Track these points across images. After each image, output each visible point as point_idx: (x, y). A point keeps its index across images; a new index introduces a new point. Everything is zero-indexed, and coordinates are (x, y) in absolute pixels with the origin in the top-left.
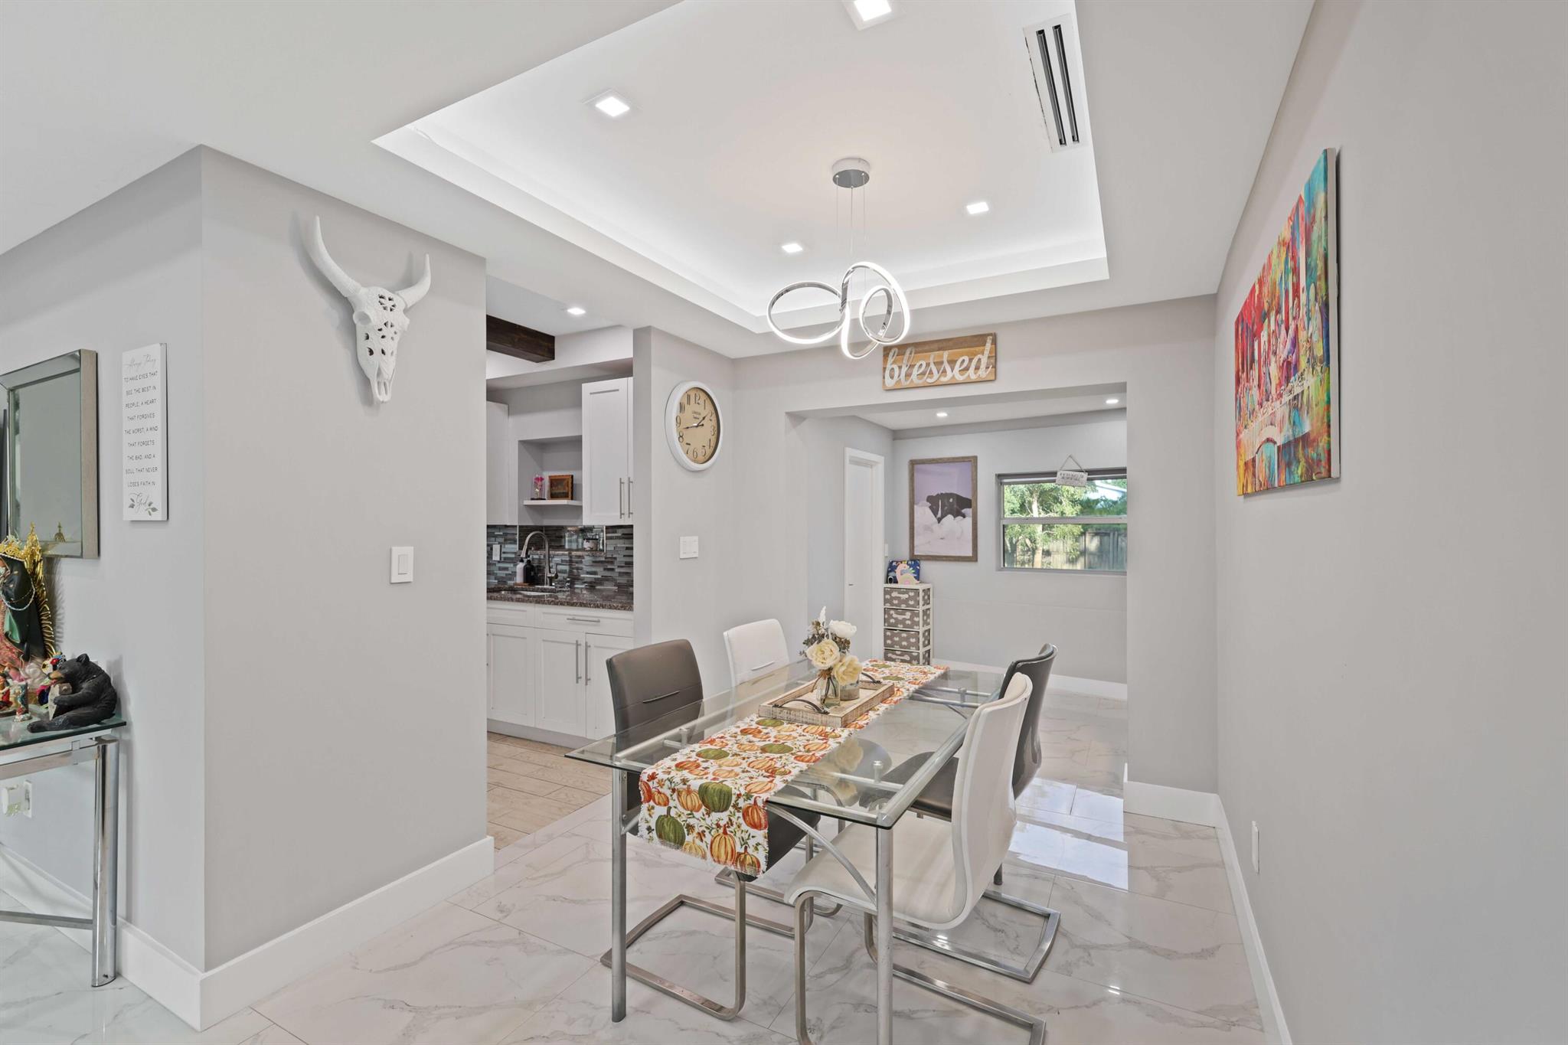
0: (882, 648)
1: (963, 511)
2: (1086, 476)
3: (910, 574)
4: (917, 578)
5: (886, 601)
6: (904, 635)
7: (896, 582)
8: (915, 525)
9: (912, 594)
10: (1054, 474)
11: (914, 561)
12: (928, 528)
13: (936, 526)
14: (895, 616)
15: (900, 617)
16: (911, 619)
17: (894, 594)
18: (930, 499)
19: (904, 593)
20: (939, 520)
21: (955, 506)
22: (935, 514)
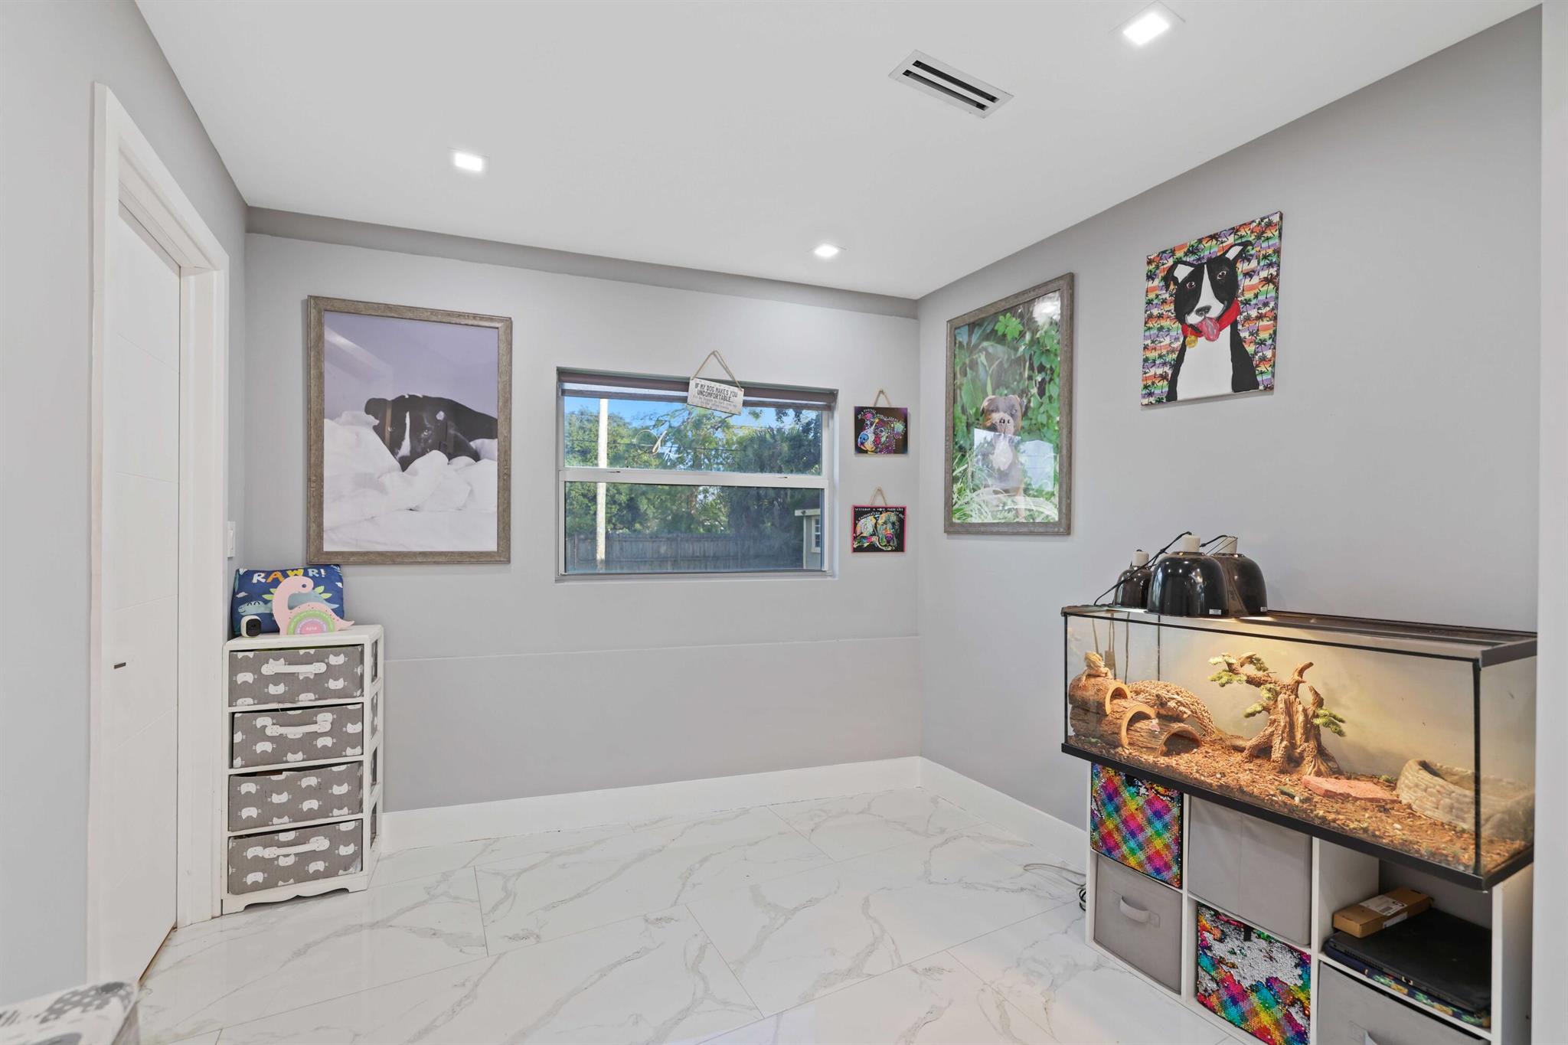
0: (221, 833)
1: (474, 444)
2: (740, 393)
3: (320, 606)
4: (340, 613)
5: (235, 692)
6: (310, 781)
7: (275, 630)
8: (328, 473)
9: (337, 660)
10: (684, 384)
11: (326, 566)
12: (368, 482)
13: (394, 477)
14: (273, 730)
15: (294, 733)
16: (335, 730)
17: (271, 668)
18: (374, 407)
19: (308, 661)
20: (405, 463)
21: (452, 431)
22: (394, 446)
